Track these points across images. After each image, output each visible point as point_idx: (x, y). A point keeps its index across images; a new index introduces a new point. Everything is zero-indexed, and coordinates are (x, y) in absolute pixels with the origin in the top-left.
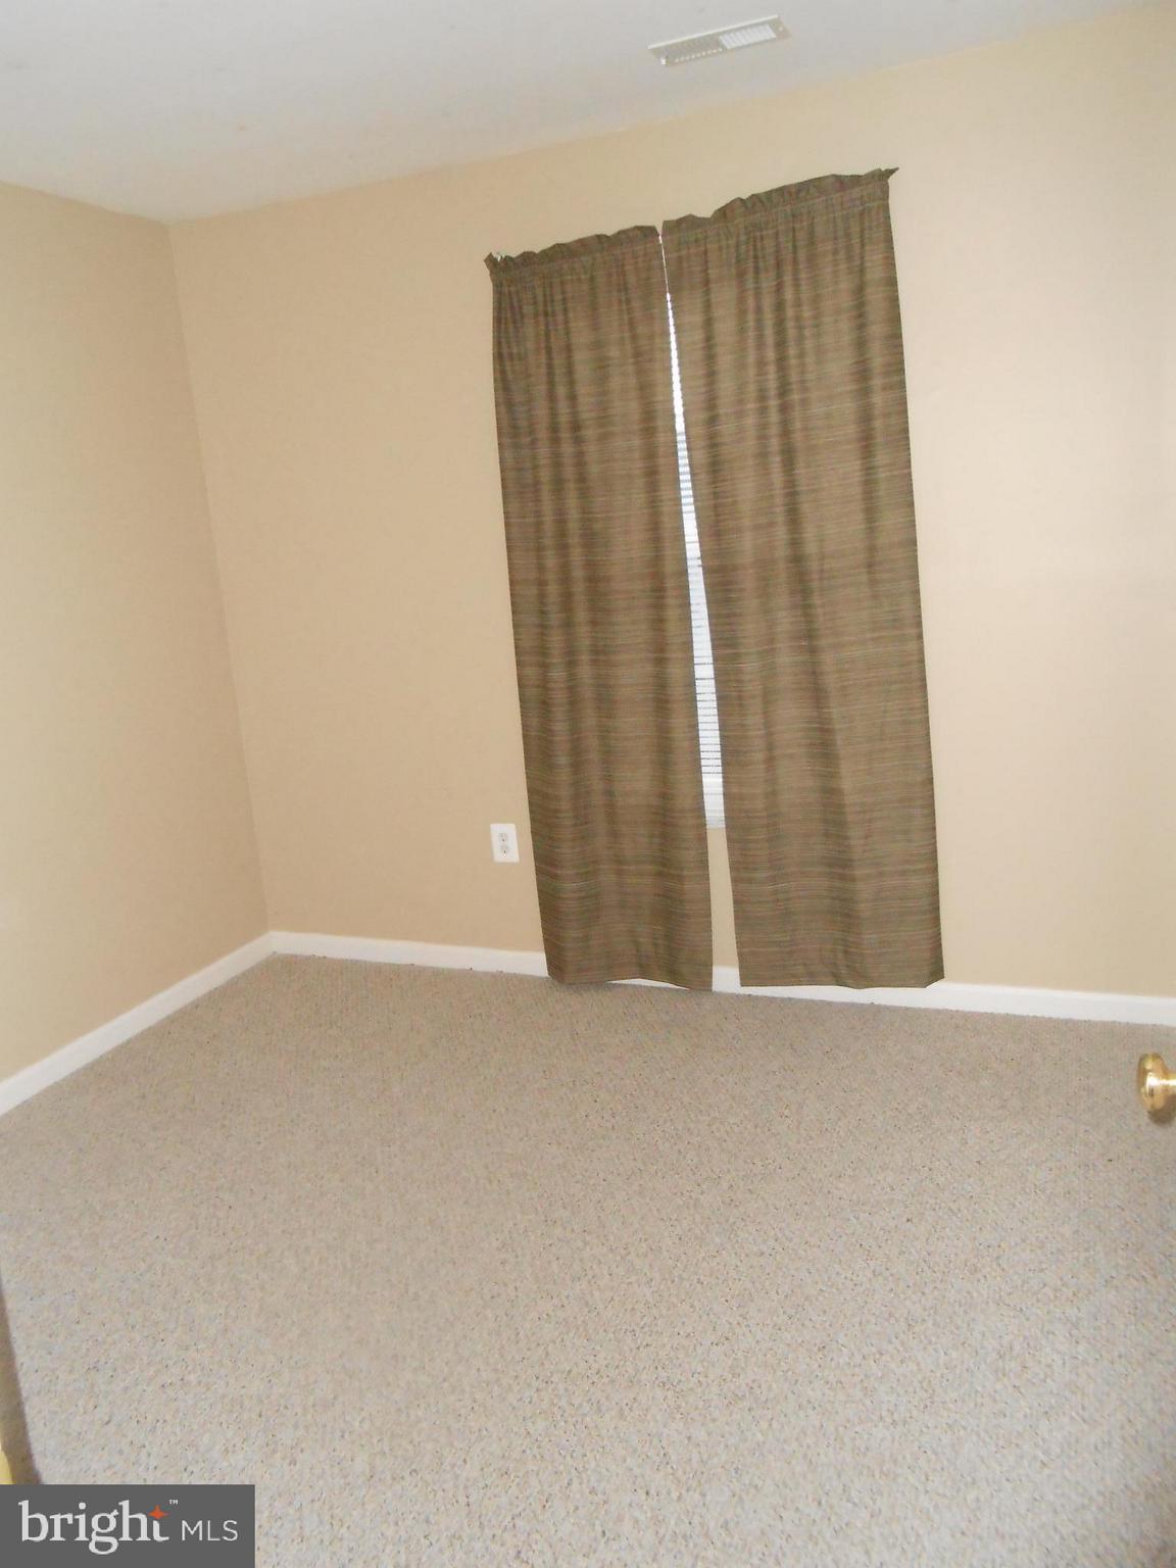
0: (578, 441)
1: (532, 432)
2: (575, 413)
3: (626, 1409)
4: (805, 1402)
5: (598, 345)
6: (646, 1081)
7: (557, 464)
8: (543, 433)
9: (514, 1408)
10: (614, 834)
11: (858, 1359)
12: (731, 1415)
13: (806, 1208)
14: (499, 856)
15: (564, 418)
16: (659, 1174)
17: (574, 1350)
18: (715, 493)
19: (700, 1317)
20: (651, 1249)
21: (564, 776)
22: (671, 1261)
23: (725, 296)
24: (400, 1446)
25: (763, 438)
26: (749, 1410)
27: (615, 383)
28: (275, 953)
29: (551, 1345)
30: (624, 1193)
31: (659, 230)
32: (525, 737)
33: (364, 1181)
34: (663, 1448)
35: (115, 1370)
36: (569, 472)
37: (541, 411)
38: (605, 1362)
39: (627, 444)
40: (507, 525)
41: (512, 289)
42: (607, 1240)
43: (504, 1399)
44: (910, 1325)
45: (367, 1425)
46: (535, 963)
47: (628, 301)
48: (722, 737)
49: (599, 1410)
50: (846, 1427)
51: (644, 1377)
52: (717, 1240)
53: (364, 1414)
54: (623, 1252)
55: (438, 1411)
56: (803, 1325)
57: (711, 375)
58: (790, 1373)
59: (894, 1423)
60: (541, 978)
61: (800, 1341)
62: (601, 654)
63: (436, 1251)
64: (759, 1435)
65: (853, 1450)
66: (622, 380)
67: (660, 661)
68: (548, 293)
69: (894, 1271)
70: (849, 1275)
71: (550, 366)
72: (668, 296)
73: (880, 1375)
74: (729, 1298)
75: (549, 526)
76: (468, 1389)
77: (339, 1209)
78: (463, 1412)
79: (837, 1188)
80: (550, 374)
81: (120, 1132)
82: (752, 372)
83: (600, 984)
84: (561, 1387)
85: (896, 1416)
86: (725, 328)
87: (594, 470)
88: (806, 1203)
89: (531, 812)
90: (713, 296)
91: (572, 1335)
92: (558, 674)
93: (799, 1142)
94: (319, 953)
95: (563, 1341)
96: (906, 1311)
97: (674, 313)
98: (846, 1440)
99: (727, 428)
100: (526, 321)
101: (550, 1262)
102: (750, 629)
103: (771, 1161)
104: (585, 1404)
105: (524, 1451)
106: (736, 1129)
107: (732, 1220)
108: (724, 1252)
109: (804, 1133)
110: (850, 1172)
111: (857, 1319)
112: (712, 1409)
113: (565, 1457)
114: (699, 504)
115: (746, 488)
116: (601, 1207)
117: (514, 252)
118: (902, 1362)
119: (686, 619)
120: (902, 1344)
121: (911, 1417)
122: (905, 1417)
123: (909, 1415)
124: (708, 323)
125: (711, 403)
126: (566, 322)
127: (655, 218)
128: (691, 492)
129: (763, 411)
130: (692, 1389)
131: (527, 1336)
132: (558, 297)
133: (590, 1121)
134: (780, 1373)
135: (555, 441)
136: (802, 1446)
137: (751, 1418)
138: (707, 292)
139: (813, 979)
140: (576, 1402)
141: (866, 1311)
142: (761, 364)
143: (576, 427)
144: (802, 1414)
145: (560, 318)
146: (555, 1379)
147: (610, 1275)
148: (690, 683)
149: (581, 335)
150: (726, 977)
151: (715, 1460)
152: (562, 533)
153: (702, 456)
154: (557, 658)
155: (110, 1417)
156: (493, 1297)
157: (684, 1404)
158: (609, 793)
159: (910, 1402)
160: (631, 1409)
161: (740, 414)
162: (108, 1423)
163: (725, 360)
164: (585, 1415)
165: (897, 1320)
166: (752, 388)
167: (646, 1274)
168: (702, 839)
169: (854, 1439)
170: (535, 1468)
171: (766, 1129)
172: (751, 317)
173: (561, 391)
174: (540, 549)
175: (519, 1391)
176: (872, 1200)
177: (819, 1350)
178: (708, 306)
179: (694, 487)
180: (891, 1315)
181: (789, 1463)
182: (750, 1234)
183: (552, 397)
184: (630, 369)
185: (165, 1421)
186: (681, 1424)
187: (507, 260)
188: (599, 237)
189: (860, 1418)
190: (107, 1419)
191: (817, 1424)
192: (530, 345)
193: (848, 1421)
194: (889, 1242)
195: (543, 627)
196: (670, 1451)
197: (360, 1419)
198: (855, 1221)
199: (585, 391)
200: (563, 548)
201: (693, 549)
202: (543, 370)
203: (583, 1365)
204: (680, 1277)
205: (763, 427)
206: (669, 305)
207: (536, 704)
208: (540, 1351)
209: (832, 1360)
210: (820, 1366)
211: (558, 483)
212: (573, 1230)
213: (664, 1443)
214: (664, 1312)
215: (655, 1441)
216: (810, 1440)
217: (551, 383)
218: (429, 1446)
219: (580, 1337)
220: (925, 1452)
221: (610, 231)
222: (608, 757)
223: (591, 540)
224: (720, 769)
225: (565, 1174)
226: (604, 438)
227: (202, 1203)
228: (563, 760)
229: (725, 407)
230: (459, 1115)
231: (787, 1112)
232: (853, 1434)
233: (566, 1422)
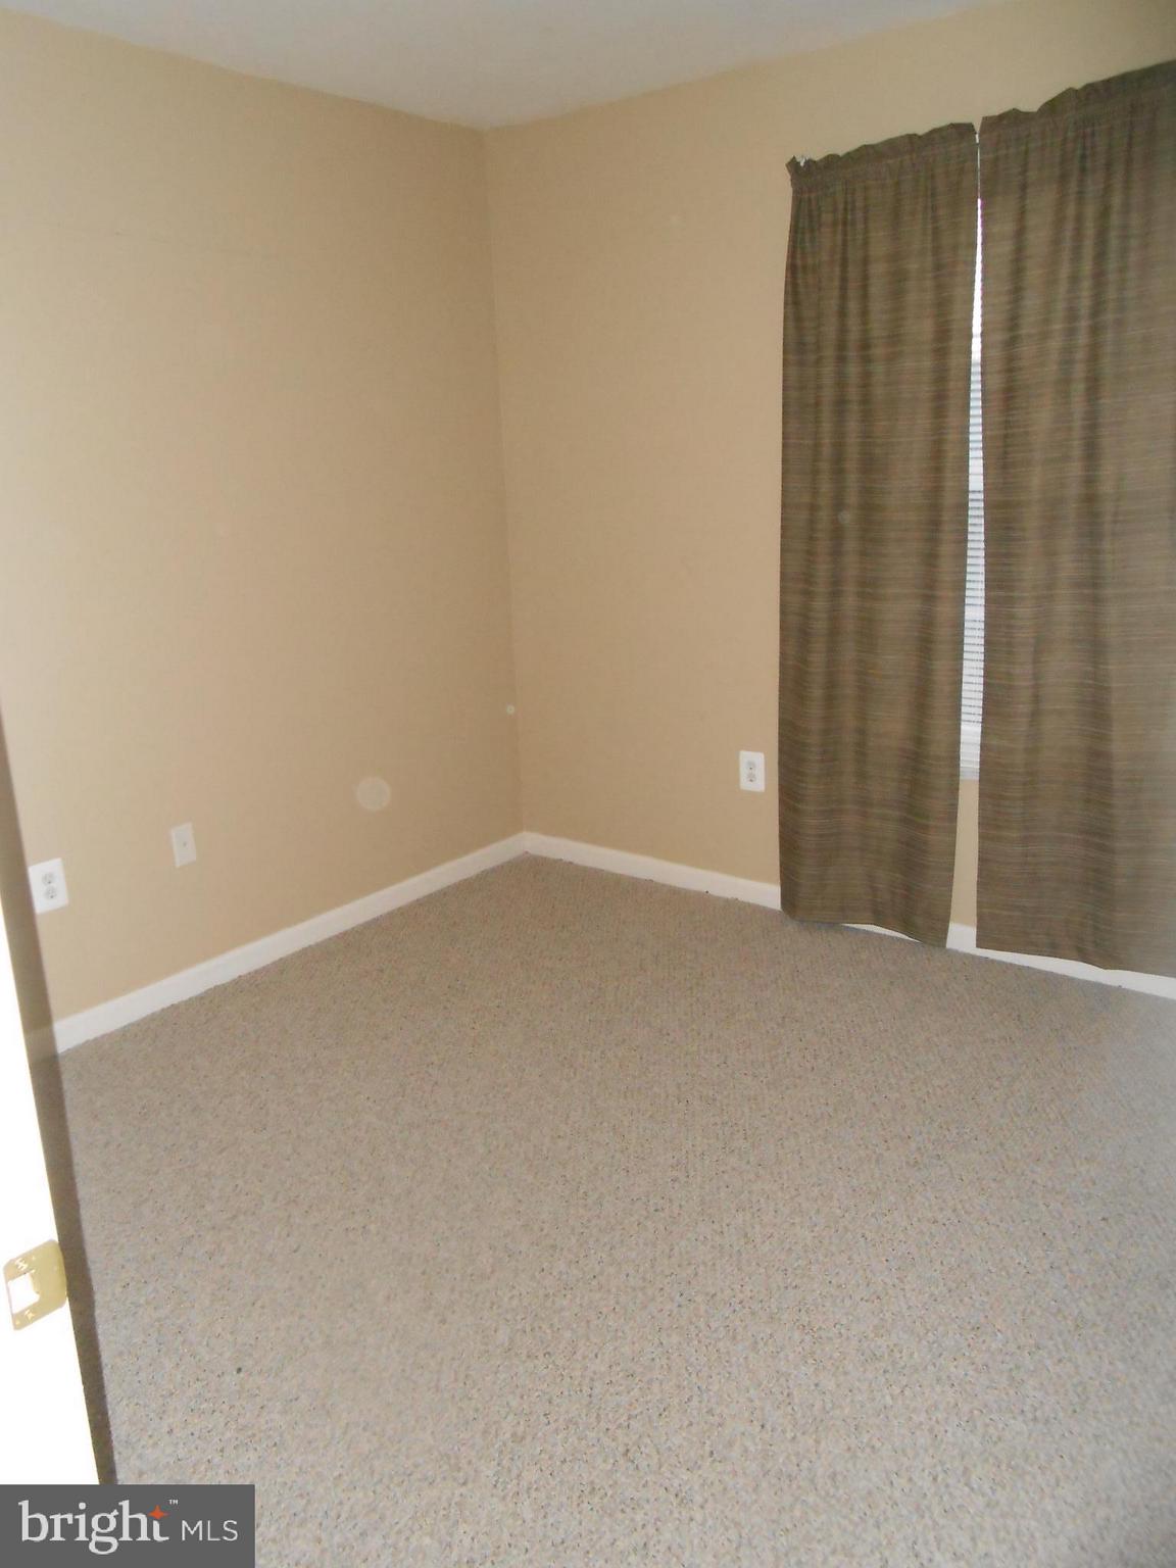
0: (866, 360)
1: (818, 347)
2: (865, 332)
3: (761, 1344)
4: (944, 1377)
5: (895, 257)
6: (857, 1028)
7: (841, 383)
8: (829, 352)
9: (653, 1317)
10: (862, 776)
11: (1012, 1347)
12: (864, 1372)
13: (993, 1185)
14: (745, 784)
15: (854, 335)
16: (849, 1122)
17: (723, 1276)
18: (1006, 422)
19: (857, 1271)
20: (822, 1195)
21: (815, 710)
22: (838, 1211)
23: (1043, 202)
24: (540, 1328)
25: (1067, 362)
26: (885, 1372)
27: (912, 298)
28: (527, 853)
29: (702, 1268)
30: (808, 1135)
31: (977, 128)
32: (782, 665)
33: (561, 1080)
34: (788, 1388)
35: (310, 1207)
36: (853, 394)
37: (830, 329)
38: (749, 1295)
39: (917, 364)
40: (785, 446)
41: (813, 196)
42: (780, 1178)
43: (646, 1307)
44: (1078, 1326)
45: (515, 1302)
46: (768, 894)
47: (934, 208)
48: (986, 684)
49: (734, 1338)
50: (982, 1412)
51: (785, 1316)
52: (892, 1199)
53: (515, 1292)
54: (794, 1193)
55: (581, 1305)
56: (961, 1301)
57: (1017, 292)
58: (935, 1345)
59: (1035, 1419)
60: (772, 911)
61: (954, 1315)
62: (869, 587)
63: (613, 1157)
64: (888, 1398)
65: (984, 1437)
66: (918, 295)
67: (929, 598)
68: (849, 200)
69: (1074, 1267)
70: (1024, 1262)
71: (844, 280)
72: (979, 201)
73: (1032, 1368)
74: (890, 1258)
75: (827, 451)
76: (614, 1290)
77: (532, 1102)
78: (604, 1310)
79: (1033, 1172)
80: (843, 289)
81: (355, 999)
82: (1063, 288)
83: (832, 925)
84: (703, 1308)
85: (1038, 1414)
86: (1038, 239)
87: (879, 392)
88: (995, 1180)
89: (780, 742)
90: (1028, 201)
91: (724, 1261)
92: (820, 605)
93: (1002, 1116)
94: (567, 858)
95: (714, 1264)
96: (1076, 1311)
97: (983, 222)
98: (979, 1424)
99: (1027, 350)
100: (822, 230)
101: (718, 1188)
102: (1030, 571)
103: (968, 1131)
104: (722, 1329)
105: (653, 1359)
106: (939, 1092)
107: (911, 1181)
108: (895, 1212)
109: (1010, 1108)
110: (1050, 1156)
111: (1021, 1308)
112: (846, 1362)
113: (690, 1374)
114: (988, 433)
115: (1041, 417)
116: (782, 1144)
117: (817, 155)
118: (1060, 1361)
119: (961, 556)
120: (1065, 1343)
121: (1055, 1419)
122: (1048, 1417)
123: (1053, 1415)
124: (1020, 233)
125: (1013, 322)
126: (866, 231)
127: (974, 115)
128: (980, 420)
129: (1071, 332)
130: (830, 1339)
131: (681, 1253)
132: (859, 204)
133: (791, 1059)
134: (924, 1343)
135: (841, 360)
136: (930, 1419)
137: (884, 1380)
138: (1023, 198)
139: (1054, 951)
140: (714, 1325)
141: (1033, 1302)
142: (1074, 279)
143: (865, 345)
144: (938, 1389)
145: (860, 226)
146: (699, 1299)
147: (776, 1212)
148: (958, 625)
149: (880, 245)
150: (962, 936)
151: (838, 1412)
152: (839, 459)
153: (997, 382)
154: (821, 588)
155: (299, 1247)
156: (656, 1210)
157: (819, 1351)
158: (862, 732)
159: (1058, 1403)
160: (765, 1344)
161: (1045, 336)
162: (295, 1251)
163: (1034, 274)
164: (719, 1340)
165: (1065, 1318)
166: (1060, 306)
167: (811, 1218)
168: (954, 790)
169: (987, 1425)
170: (660, 1377)
171: (970, 1098)
172: (1070, 226)
173: (853, 306)
174: (815, 472)
175: (661, 1302)
176: (1068, 1190)
177: (973, 1329)
178: (1022, 214)
179: (984, 416)
180: (1059, 1310)
181: (913, 1433)
182: (928, 1199)
183: (842, 313)
184: (929, 283)
185: (342, 1260)
186: (812, 1370)
187: (809, 163)
188: (911, 138)
189: (999, 1407)
190: (295, 1247)
191: (953, 1401)
192: (825, 257)
193: (986, 1406)
194: (1077, 1237)
195: (810, 554)
196: (795, 1393)
197: (510, 1295)
198: (1044, 1208)
199: (878, 306)
200: (839, 472)
201: (976, 481)
202: (836, 283)
203: (728, 1292)
204: (845, 1228)
205: (1068, 350)
206: (979, 212)
207: (796, 633)
208: (690, 1270)
209: (984, 1342)
210: (969, 1346)
211: (841, 403)
212: (748, 1162)
213: (791, 1382)
214: (821, 1258)
215: (782, 1380)
216: (940, 1416)
217: (843, 297)
218: (568, 1334)
219: (731, 1265)
220: (1062, 1457)
221: (921, 129)
222: (865, 692)
223: (870, 465)
224: (980, 719)
225: (754, 1106)
226: (892, 358)
227: (412, 1074)
228: (817, 692)
229: (1028, 327)
230: (664, 1032)
231: (997, 1084)
232: (988, 1421)
233: (699, 1342)
